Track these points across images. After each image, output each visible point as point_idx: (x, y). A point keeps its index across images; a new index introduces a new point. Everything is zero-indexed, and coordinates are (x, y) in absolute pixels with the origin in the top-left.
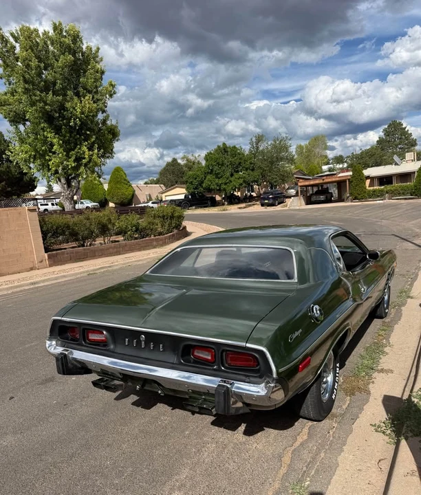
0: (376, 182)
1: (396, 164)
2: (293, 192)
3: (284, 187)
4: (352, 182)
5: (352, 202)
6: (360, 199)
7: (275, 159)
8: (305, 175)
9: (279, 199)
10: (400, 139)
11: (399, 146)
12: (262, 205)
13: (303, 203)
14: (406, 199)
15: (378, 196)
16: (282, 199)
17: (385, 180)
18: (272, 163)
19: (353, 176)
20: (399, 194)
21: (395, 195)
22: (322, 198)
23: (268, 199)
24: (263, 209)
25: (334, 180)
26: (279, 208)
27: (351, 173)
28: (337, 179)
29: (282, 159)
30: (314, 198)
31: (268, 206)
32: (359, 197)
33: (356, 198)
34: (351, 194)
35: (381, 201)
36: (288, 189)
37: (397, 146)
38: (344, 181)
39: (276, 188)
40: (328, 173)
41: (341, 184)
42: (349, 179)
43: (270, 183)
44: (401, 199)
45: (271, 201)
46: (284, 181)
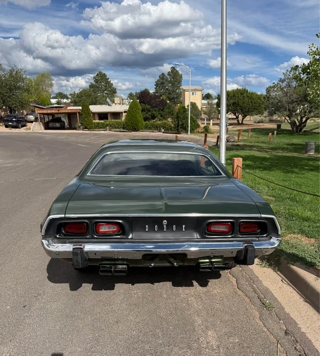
0: (97, 116)
1: (109, 105)
2: (32, 117)
3: (23, 113)
4: (82, 115)
5: (83, 130)
6: (89, 129)
7: (13, 87)
8: (39, 105)
9: (21, 122)
10: (106, 86)
11: (105, 92)
12: (7, 126)
13: (43, 128)
14: (120, 131)
15: (101, 128)
16: (24, 123)
17: (103, 116)
18: (11, 89)
19: (82, 110)
20: (115, 128)
21: (113, 128)
22: (58, 125)
23: (12, 121)
24: (8, 130)
25: (64, 111)
26: (23, 130)
27: (80, 108)
28: (67, 111)
29: (19, 88)
30: (51, 125)
31: (13, 128)
32: (88, 127)
33: (86, 128)
34: (82, 124)
35: (104, 132)
36: (27, 114)
37: (104, 91)
38: (75, 114)
39: (15, 112)
40: (56, 105)
41: (71, 115)
42: (79, 112)
43: (10, 108)
44: (117, 131)
45: (15, 124)
46: (23, 107)
